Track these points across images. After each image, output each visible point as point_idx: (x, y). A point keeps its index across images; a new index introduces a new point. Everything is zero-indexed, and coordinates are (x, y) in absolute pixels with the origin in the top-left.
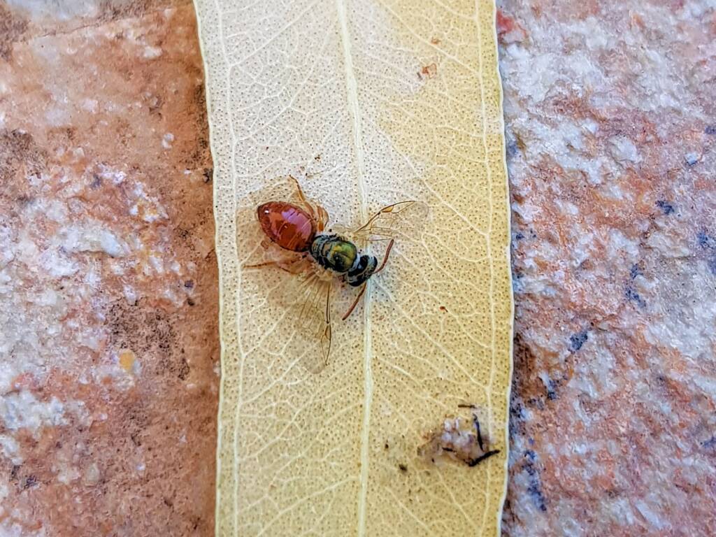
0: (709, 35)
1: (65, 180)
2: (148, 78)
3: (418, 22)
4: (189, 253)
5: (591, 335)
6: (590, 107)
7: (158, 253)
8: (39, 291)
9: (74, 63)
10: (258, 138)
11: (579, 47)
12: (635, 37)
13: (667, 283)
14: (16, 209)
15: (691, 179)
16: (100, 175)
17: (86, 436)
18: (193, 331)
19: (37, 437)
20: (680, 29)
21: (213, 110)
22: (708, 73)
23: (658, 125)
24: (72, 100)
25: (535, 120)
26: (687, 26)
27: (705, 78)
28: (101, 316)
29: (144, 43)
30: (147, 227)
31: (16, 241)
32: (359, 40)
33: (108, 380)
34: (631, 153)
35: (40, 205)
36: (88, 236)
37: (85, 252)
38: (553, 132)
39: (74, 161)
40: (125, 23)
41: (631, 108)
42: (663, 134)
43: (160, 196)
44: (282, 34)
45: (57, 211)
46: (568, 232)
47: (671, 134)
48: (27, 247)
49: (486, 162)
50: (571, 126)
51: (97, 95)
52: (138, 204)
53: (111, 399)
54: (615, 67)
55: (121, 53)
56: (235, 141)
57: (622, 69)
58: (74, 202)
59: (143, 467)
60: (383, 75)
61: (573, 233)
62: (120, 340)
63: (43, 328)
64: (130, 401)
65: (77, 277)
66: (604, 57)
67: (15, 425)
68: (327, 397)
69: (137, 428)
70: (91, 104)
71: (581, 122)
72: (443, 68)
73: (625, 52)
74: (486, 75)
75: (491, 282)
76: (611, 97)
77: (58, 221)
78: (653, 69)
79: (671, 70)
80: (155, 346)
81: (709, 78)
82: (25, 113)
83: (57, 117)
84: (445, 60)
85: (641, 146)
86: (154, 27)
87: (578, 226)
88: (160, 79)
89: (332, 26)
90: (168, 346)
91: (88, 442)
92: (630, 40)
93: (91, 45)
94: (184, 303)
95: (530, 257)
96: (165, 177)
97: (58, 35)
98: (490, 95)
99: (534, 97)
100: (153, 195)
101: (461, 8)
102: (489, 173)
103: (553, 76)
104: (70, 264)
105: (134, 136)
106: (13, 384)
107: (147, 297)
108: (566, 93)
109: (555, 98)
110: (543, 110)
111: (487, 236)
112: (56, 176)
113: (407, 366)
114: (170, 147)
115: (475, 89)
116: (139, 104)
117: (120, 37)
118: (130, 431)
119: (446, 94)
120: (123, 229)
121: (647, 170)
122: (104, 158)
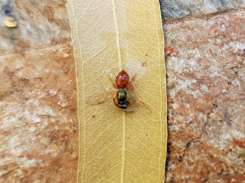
0: (230, 55)
1: (39, 93)
2: (65, 63)
3: (141, 49)
4: (75, 116)
5: (192, 143)
6: (195, 76)
7: (65, 116)
8: (30, 126)
9: (43, 58)
10: (92, 84)
11: (192, 57)
12: (209, 55)
13: (215, 128)
14: (24, 102)
15: (223, 97)
16: (49, 92)
17: (43, 170)
18: (75, 140)
19: (28, 170)
20: (222, 53)
21: (78, 76)
22: (229, 66)
23: (214, 81)
24: (42, 69)
25: (179, 79)
26: (224, 52)
27: (229, 68)
28: (48, 134)
29: (64, 53)
30: (63, 108)
31: (24, 111)
32: (124, 55)
33: (49, 154)
34: (206, 89)
35: (31, 101)
36: (45, 110)
37: (44, 115)
38: (184, 83)
39: (41, 88)
40: (58, 46)
41: (207, 76)
42: (216, 84)
43: (67, 99)
44: (100, 52)
45: (36, 103)
46: (186, 113)
47: (218, 84)
48: (27, 113)
49: (160, 91)
50: (189, 81)
51: (50, 68)
52: (60, 101)
53: (50, 159)
54: (202, 64)
55: (57, 55)
56: (84, 85)
57: (205, 64)
58: (41, 100)
59: (59, 180)
60: (131, 65)
61: (188, 113)
62: (54, 142)
63: (31, 138)
64: (56, 160)
65: (41, 123)
66: (199, 60)
67: (22, 166)
68: (111, 162)
69: (57, 168)
70: (47, 71)
71: (192, 80)
72: (149, 63)
73: (206, 59)
74: (161, 65)
75: (161, 127)
76: (201, 72)
77: (36, 106)
78: (214, 65)
79: (219, 65)
80: (64, 144)
81: (230, 68)
82: (28, 73)
83: (37, 74)
84: (149, 61)
85: (209, 87)
86: (67, 48)
87: (190, 111)
88: (69, 63)
89: (115, 50)
90: (68, 144)
91: (43, 172)
92: (207, 56)
93: (48, 53)
94: (73, 131)
95: (175, 120)
96: (69, 93)
97: (39, 49)
98: (162, 71)
99: (179, 72)
100: (65, 98)
101: (154, 45)
102: (161, 94)
103: (185, 66)
104: (39, 119)
105: (60, 81)
106: (22, 154)
107: (62, 129)
108: (188, 71)
109: (185, 73)
110: (181, 76)
111: (160, 113)
112: (36, 92)
113: (135, 152)
114: (71, 84)
115: (158, 70)
116: (62, 71)
117: (57, 51)
118: (56, 169)
119: (149, 71)
120: (55, 109)
121: (210, 94)
122: (50, 87)
